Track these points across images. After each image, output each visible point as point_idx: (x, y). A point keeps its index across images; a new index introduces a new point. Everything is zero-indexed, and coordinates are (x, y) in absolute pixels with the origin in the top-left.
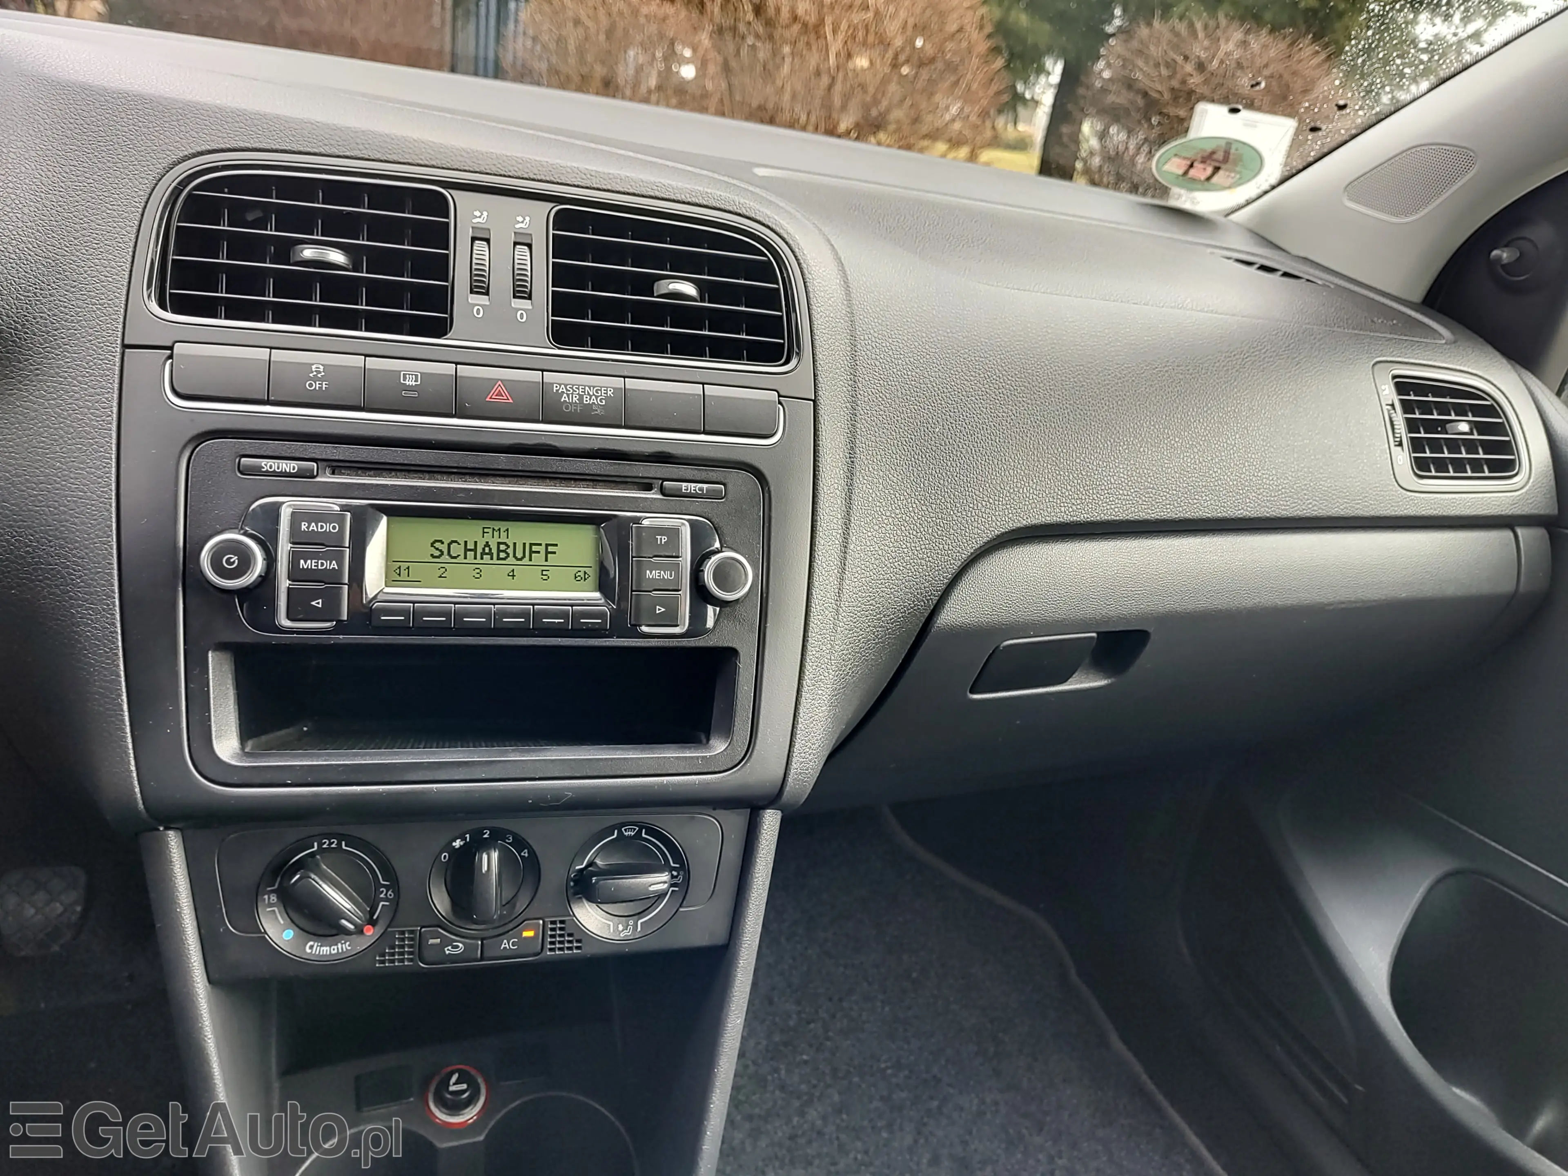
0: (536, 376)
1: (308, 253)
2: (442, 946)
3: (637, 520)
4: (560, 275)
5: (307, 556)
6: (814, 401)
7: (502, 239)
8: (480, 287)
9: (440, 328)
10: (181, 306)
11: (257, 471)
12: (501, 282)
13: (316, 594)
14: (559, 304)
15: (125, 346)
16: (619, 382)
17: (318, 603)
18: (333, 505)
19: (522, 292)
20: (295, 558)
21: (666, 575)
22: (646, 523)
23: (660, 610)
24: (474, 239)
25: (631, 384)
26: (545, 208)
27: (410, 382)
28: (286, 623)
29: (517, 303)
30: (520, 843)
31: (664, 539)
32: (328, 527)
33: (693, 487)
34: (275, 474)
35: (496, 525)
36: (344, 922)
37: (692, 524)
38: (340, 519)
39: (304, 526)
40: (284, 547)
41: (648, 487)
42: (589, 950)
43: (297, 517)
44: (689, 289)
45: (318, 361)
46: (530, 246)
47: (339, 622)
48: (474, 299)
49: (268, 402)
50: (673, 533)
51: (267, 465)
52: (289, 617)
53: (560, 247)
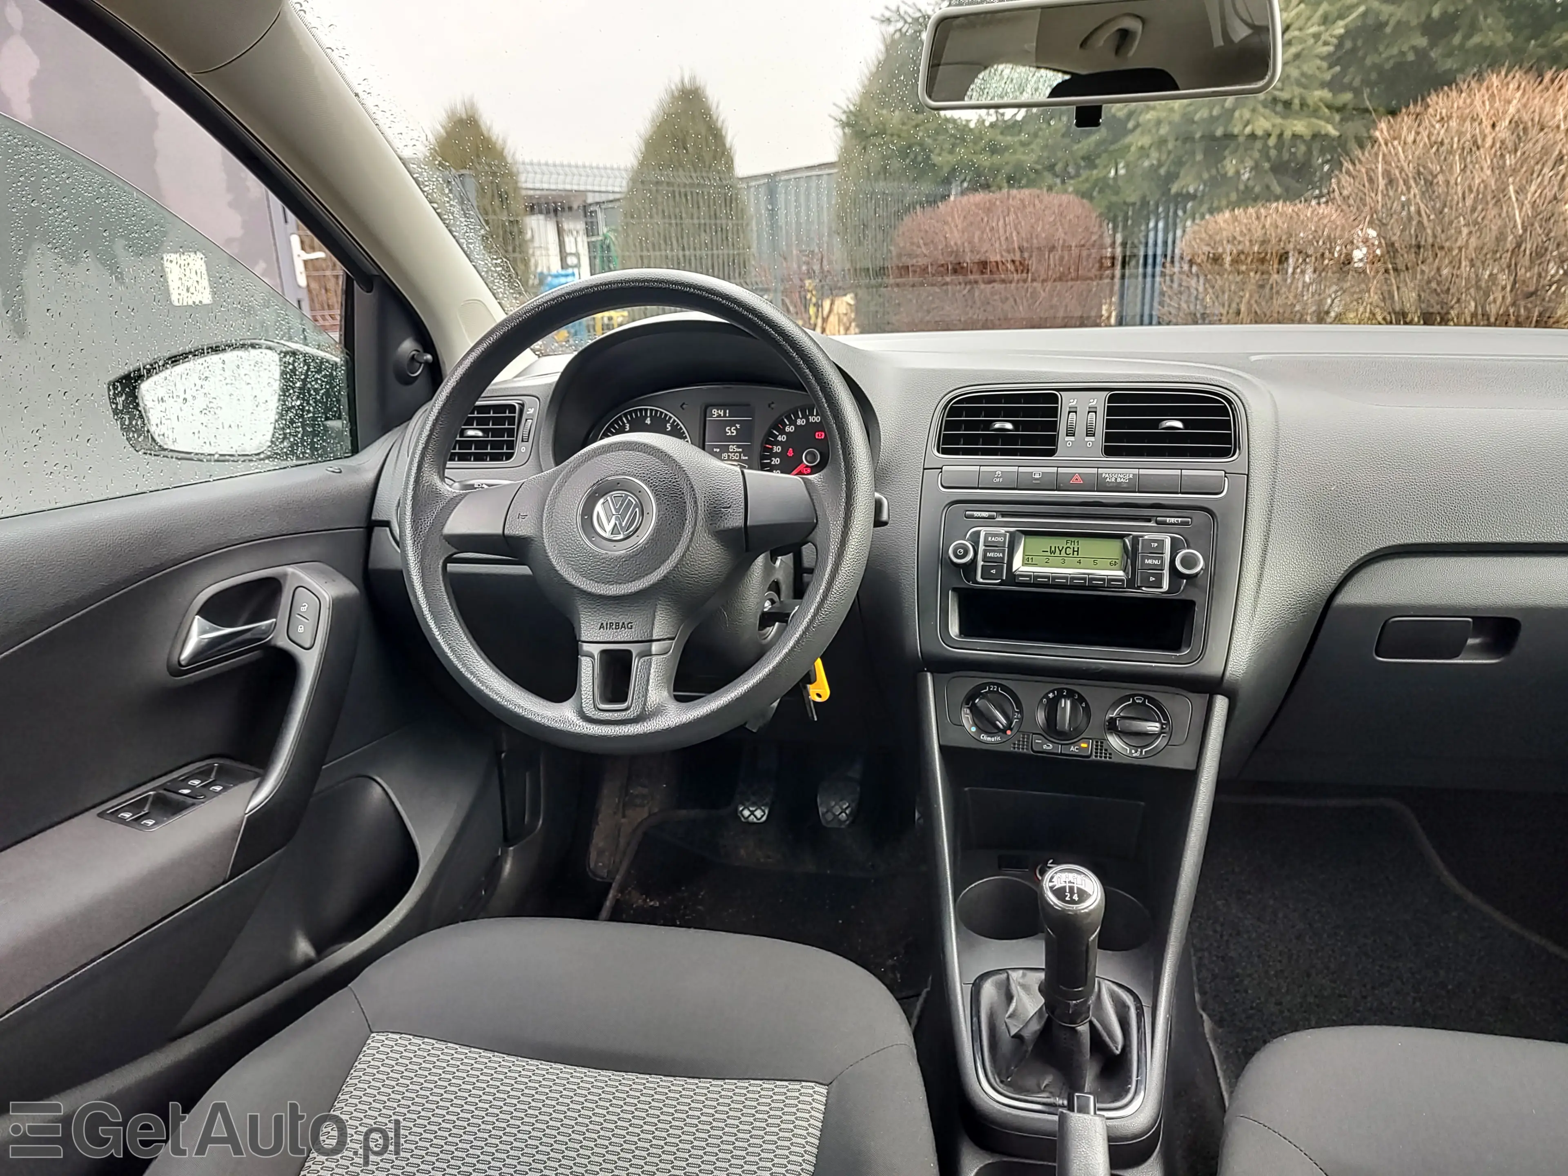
0: (1095, 471)
1: (997, 425)
2: (1042, 744)
3: (1142, 536)
4: (1109, 424)
5: (990, 551)
6: (1248, 475)
7: (1082, 410)
8: (1071, 433)
9: (1052, 453)
10: (945, 452)
11: (972, 517)
12: (1081, 430)
13: (993, 567)
14: (1108, 437)
15: (924, 469)
16: (1136, 471)
17: (993, 571)
18: (1002, 530)
19: (1090, 433)
20: (985, 552)
21: (1156, 562)
22: (1146, 537)
23: (1152, 579)
24: (1069, 412)
25: (1142, 471)
26: (1105, 395)
27: (1037, 476)
28: (981, 580)
29: (1087, 439)
30: (1082, 699)
31: (1156, 545)
32: (999, 539)
33: (1173, 520)
34: (979, 518)
35: (1073, 539)
36: (998, 723)
37: (1172, 539)
38: (1005, 536)
39: (990, 539)
40: (981, 548)
41: (1149, 521)
42: (1114, 759)
43: (986, 536)
44: (1179, 424)
45: (999, 470)
46: (1096, 412)
47: (1002, 580)
48: (1067, 439)
49: (978, 488)
50: (1161, 542)
51: (976, 514)
52: (982, 577)
53: (1110, 411)
